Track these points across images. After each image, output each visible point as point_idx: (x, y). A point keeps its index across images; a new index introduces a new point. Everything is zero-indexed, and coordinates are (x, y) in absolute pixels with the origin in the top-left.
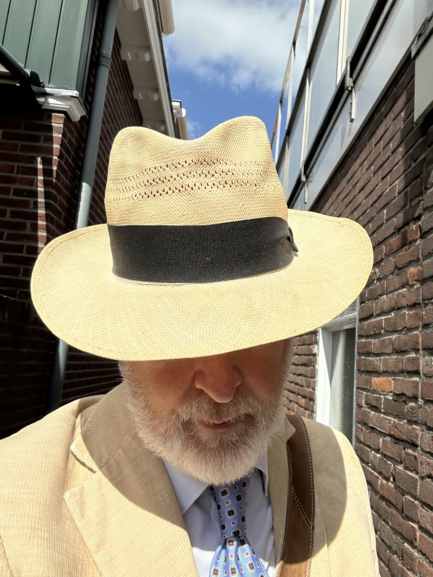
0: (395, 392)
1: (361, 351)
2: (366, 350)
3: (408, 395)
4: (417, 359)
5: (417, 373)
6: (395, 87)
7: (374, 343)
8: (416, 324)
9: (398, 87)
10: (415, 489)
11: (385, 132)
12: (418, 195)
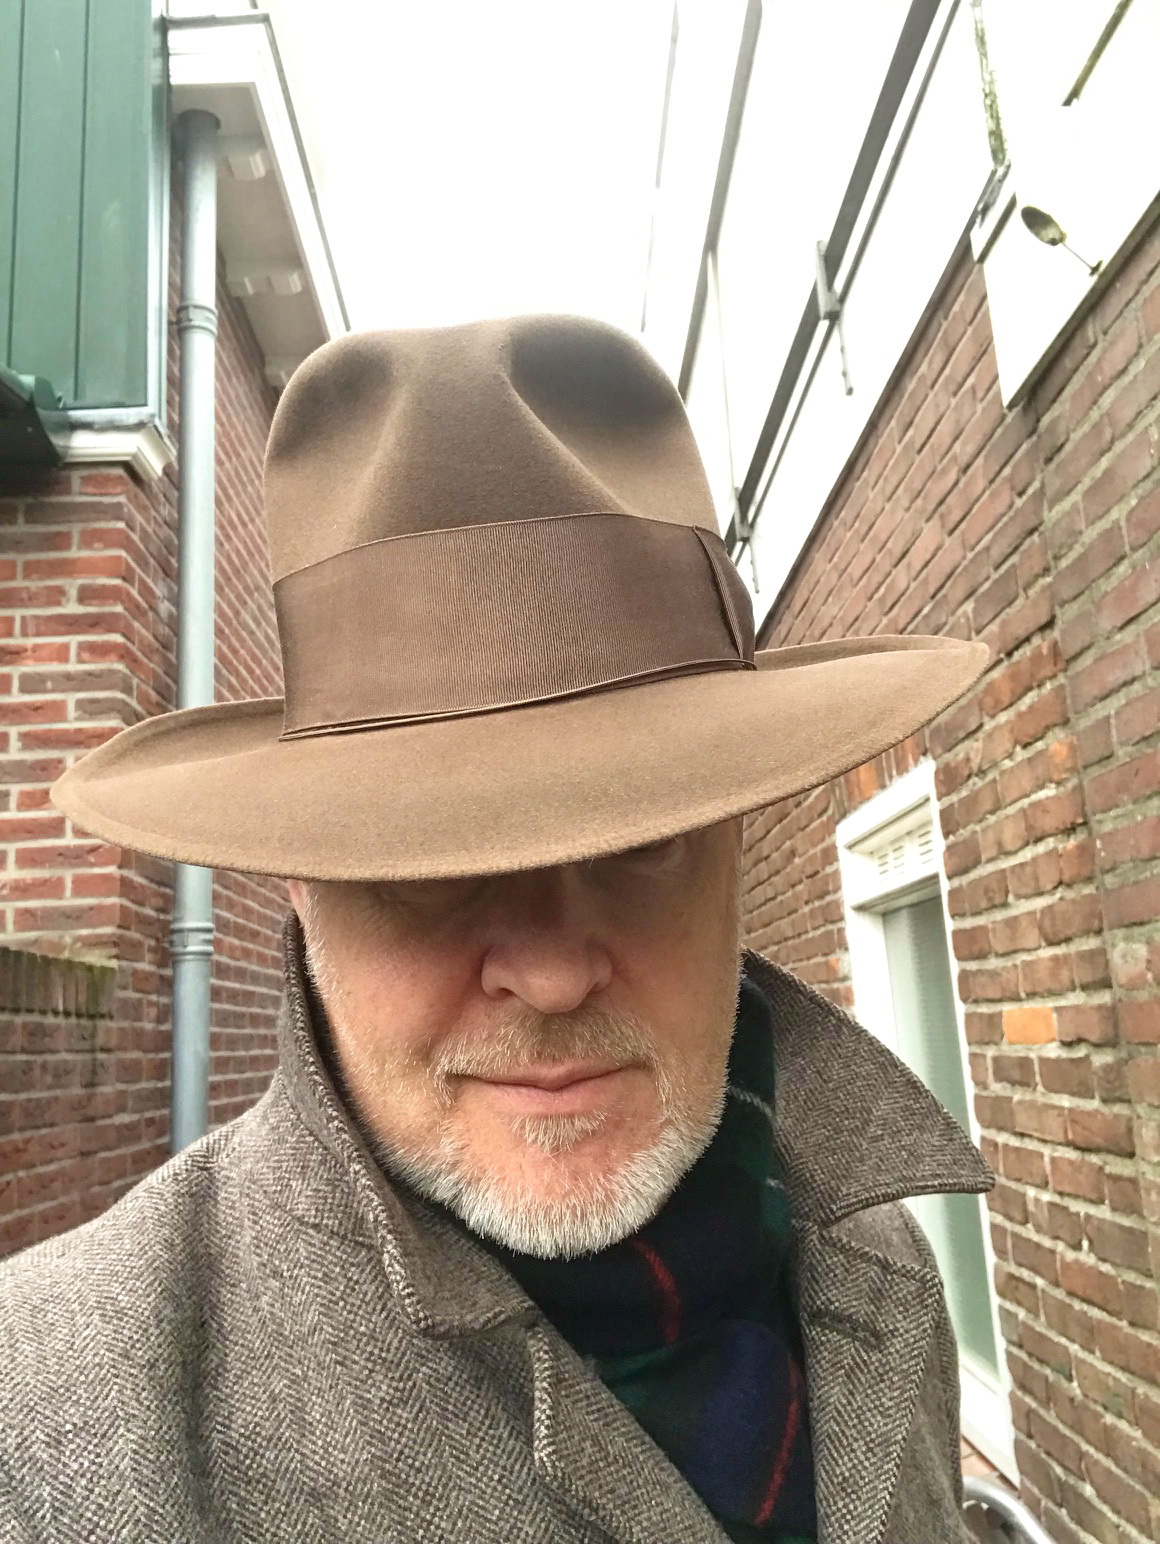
0: (1063, 1038)
1: (966, 952)
2: (976, 949)
3: (1090, 1041)
4: (1102, 952)
5: (1105, 984)
6: (946, 318)
7: (994, 930)
8: (1085, 872)
9: (954, 318)
10: (1144, 1254)
11: (938, 423)
12: (1041, 571)
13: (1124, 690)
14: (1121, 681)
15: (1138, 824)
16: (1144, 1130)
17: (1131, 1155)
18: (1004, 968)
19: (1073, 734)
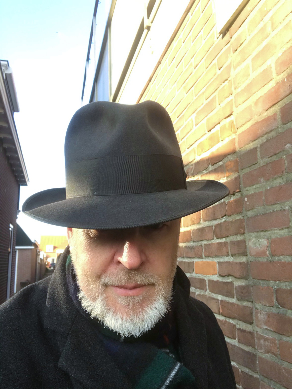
0: (221, 274)
3: (235, 276)
4: (245, 242)
5: (245, 254)
7: (193, 232)
8: (238, 210)
10: (254, 363)
12: (228, 96)
13: (266, 136)
14: (265, 133)
15: (267, 190)
16: (259, 315)
17: (251, 323)
18: (196, 246)
19: (237, 157)
